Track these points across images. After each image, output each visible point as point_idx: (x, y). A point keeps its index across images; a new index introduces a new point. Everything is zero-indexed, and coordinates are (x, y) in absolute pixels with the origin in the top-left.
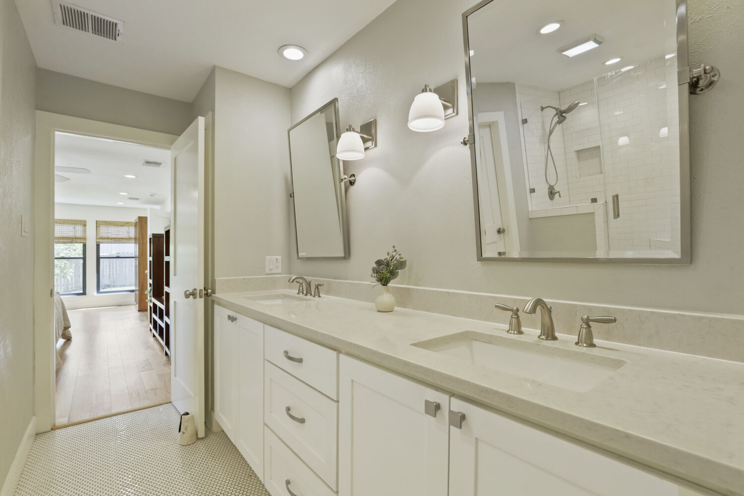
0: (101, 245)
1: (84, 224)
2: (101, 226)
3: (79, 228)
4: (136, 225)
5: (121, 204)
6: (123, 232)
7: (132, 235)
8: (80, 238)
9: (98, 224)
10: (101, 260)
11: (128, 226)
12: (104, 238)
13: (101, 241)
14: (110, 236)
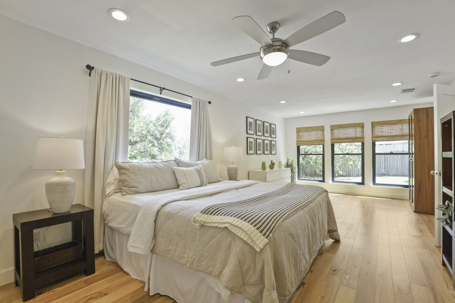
0: (377, 143)
1: (362, 126)
2: (376, 127)
3: (359, 130)
4: (410, 121)
5: (393, 102)
6: (396, 130)
7: (406, 131)
8: (359, 138)
9: (374, 125)
10: (377, 156)
11: (401, 123)
12: (379, 137)
13: (376, 139)
14: (384, 134)
